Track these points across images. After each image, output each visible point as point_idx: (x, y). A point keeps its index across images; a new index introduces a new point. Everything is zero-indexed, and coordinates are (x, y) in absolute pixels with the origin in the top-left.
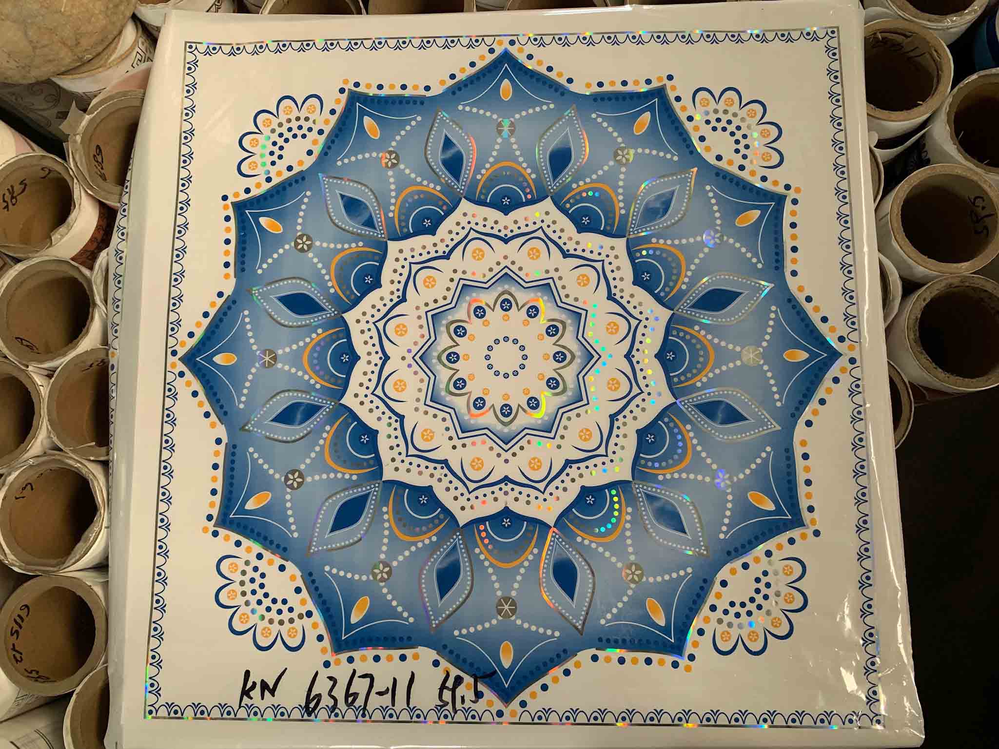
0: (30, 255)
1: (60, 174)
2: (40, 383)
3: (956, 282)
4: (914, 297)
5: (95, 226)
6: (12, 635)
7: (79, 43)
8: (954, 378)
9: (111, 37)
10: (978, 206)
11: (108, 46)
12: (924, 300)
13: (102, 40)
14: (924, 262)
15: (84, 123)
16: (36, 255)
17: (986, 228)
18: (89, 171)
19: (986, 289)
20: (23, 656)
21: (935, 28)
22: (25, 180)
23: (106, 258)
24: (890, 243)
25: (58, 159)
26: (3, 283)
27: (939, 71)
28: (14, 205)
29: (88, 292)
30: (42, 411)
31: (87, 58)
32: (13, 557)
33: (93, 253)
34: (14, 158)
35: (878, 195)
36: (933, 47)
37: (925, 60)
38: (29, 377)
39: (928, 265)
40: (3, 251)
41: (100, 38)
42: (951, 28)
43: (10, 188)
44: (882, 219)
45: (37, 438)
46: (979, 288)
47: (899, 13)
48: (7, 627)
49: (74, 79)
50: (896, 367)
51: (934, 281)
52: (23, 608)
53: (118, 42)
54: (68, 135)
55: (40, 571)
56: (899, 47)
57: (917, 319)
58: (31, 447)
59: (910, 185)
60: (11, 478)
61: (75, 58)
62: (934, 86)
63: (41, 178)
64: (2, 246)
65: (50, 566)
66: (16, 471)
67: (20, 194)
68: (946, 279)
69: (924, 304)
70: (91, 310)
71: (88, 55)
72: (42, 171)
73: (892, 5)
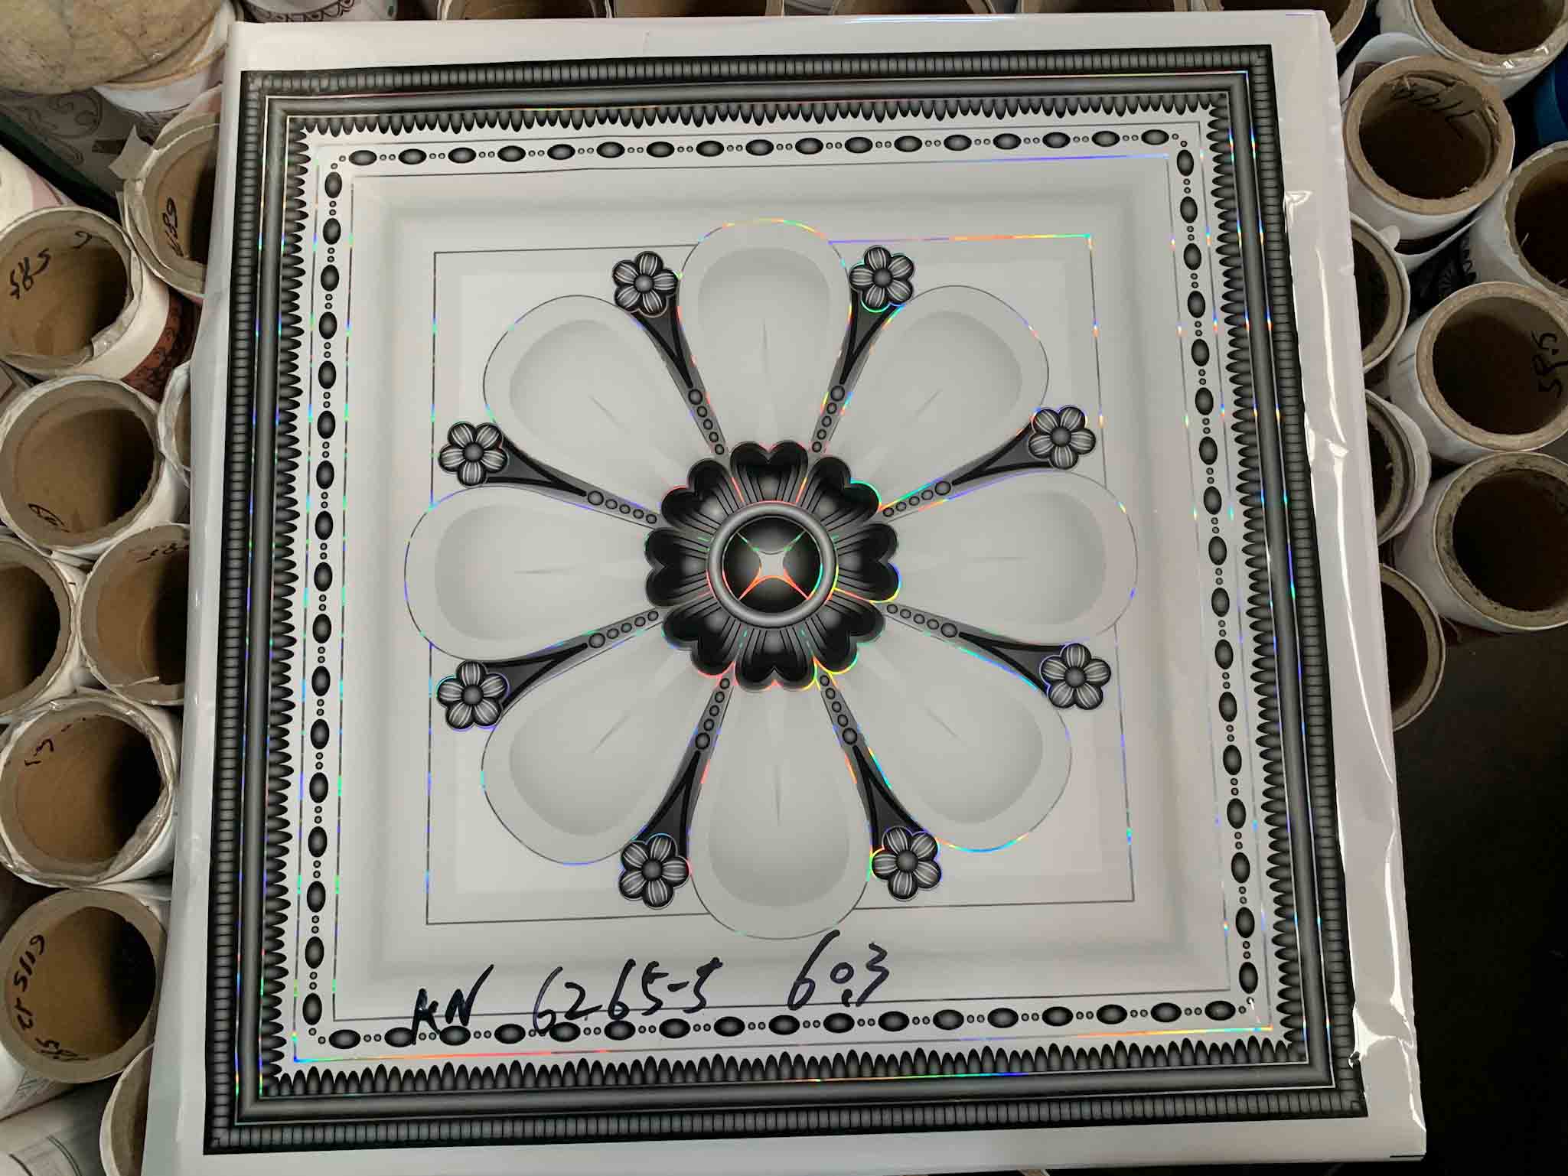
0: (57, 371)
1: (107, 241)
2: (69, 580)
3: (1511, 463)
4: (1448, 483)
5: (163, 325)
7: (145, 32)
8: (1502, 610)
9: (196, 25)
10: (1547, 349)
11: (190, 39)
12: (1463, 489)
13: (182, 30)
14: (1466, 430)
16: (68, 372)
17: (1557, 382)
18: (155, 239)
19: (1554, 475)
20: (34, 1021)
21: (1486, 72)
22: (47, 250)
23: (184, 378)
24: (1416, 400)
25: (105, 218)
26: (10, 417)
27: (1495, 140)
28: (27, 289)
29: (151, 436)
30: (72, 624)
31: (156, 58)
32: (21, 859)
33: (156, 373)
34: (31, 213)
35: (1399, 325)
36: (1488, 102)
37: (1473, 122)
38: (52, 569)
39: (1472, 437)
40: (13, 365)
41: (180, 26)
42: (1514, 75)
43: (23, 261)
44: (1404, 361)
45: (63, 668)
46: (1542, 473)
47: (1437, 47)
48: (9, 972)
49: (133, 90)
50: (1420, 590)
51: (1479, 461)
52: (34, 940)
53: (208, 33)
54: (123, 181)
55: (67, 881)
56: (1434, 100)
57: (1451, 521)
58: (53, 683)
59: (1448, 313)
60: (19, 732)
61: (140, 57)
62: (1487, 163)
63: (75, 247)
64: (11, 356)
65: (82, 874)
66: (27, 721)
67: (38, 272)
68: (1497, 457)
69: (1462, 496)
70: (155, 463)
71: (158, 52)
72: (76, 237)
73: (1425, 33)
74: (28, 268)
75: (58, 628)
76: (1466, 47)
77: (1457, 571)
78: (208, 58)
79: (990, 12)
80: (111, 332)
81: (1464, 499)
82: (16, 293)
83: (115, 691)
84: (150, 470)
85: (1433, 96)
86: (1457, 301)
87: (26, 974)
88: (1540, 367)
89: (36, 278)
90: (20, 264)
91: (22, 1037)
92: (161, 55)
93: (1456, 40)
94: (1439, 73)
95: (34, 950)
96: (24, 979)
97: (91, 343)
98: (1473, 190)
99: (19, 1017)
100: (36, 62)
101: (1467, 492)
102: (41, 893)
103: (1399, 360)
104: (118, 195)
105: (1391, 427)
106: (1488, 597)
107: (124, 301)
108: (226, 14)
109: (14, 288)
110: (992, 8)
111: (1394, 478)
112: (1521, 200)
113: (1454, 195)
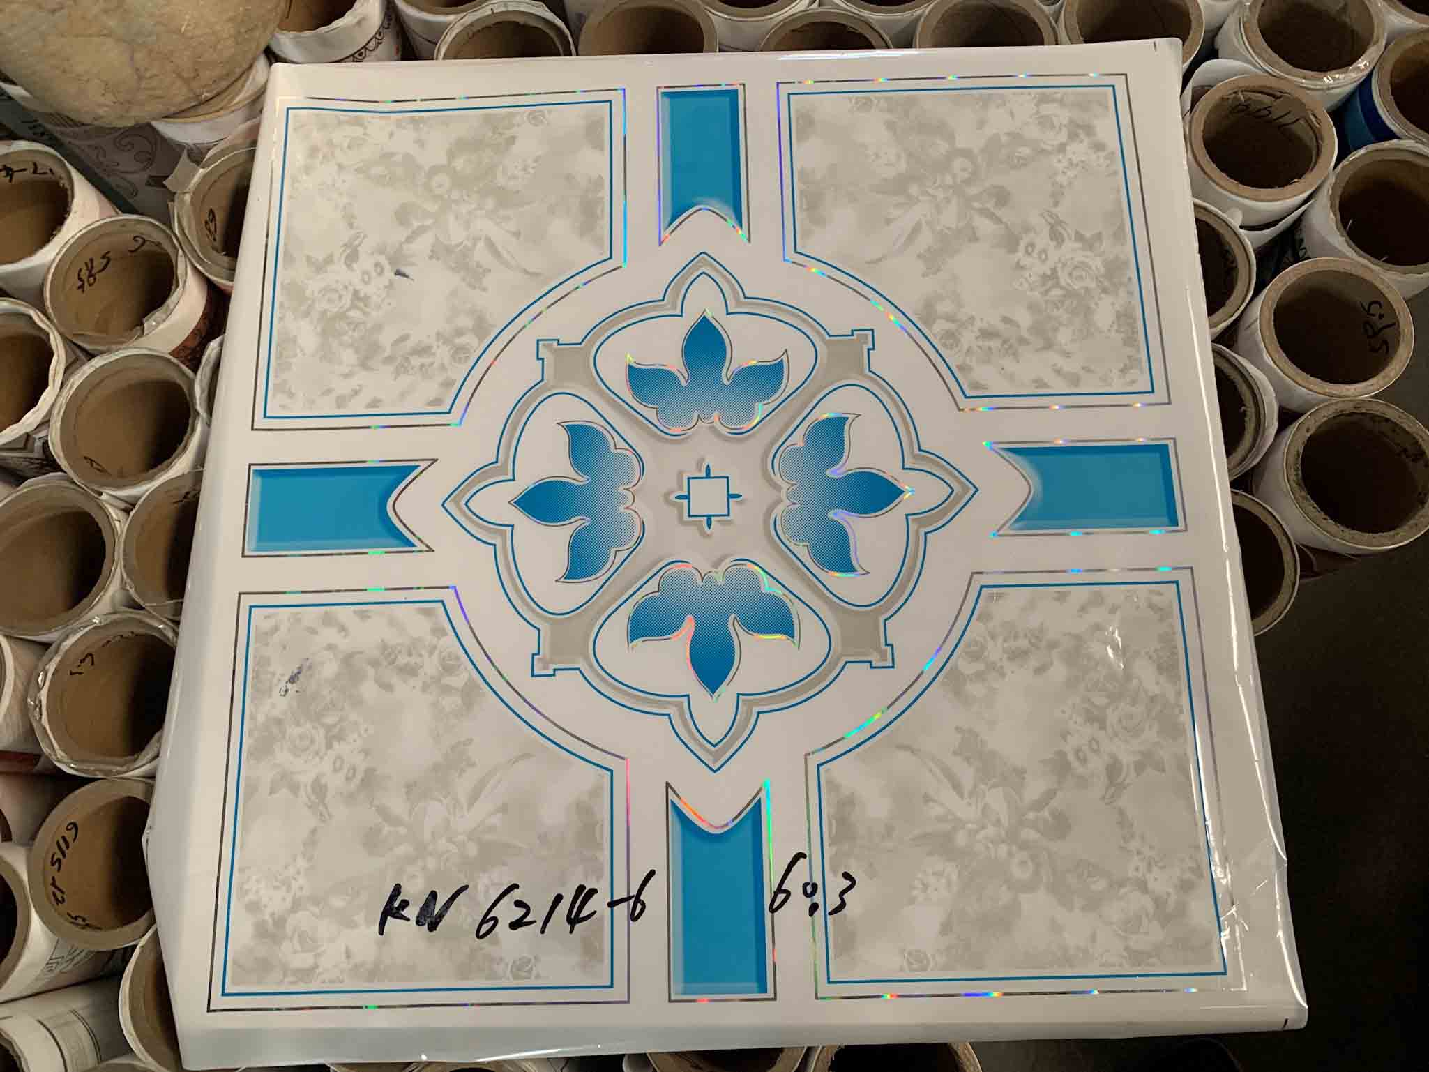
0: (114, 347)
1: (159, 244)
2: (114, 516)
3: (1349, 407)
4: (1296, 425)
5: (201, 314)
6: (53, 864)
7: (198, 75)
8: (1348, 533)
9: (238, 71)
10: (1373, 315)
11: (233, 83)
12: (1308, 431)
13: (228, 75)
14: (1307, 381)
15: (196, 179)
16: (119, 346)
17: (1386, 343)
18: (199, 240)
19: (1388, 417)
20: (65, 896)
21: (1312, 87)
22: (109, 252)
23: (217, 349)
24: (1262, 358)
25: (157, 223)
26: (73, 383)
27: (1320, 141)
28: (90, 285)
29: (188, 397)
30: (116, 554)
31: (206, 97)
32: (63, 754)
33: (194, 351)
34: (97, 221)
35: (1248, 291)
36: (1310, 110)
37: (1300, 129)
38: (102, 508)
39: (1311, 386)
40: (76, 342)
41: (224, 72)
42: (1333, 88)
43: (88, 261)
44: (1249, 326)
45: (107, 590)
46: (1379, 416)
47: (1266, 68)
48: (47, 852)
49: (185, 123)
50: (1275, 514)
51: (1321, 406)
52: (69, 827)
53: (248, 77)
54: (175, 193)
55: (101, 771)
56: (1267, 112)
57: (1298, 455)
58: (98, 602)
59: (1285, 284)
60: (68, 644)
61: (191, 95)
62: (1313, 160)
63: (132, 252)
64: (74, 335)
65: (113, 764)
66: (75, 634)
67: (100, 271)
68: (1337, 402)
69: (1308, 435)
70: (190, 421)
71: (207, 92)
72: (135, 243)
73: (1256, 58)
74: (92, 267)
75: (104, 556)
76: (1290, 67)
77: (1307, 499)
78: (246, 99)
79: (888, 48)
80: (158, 314)
81: (1309, 438)
82: (81, 287)
83: (148, 609)
84: (187, 424)
85: (1265, 108)
86: (1291, 274)
87: (61, 857)
88: (1370, 333)
89: (97, 276)
90: (86, 264)
91: (55, 910)
92: (209, 95)
93: (1281, 60)
94: (1271, 88)
95: (69, 835)
96: (59, 860)
97: (142, 324)
98: (1302, 180)
99: (54, 894)
100: (109, 100)
101: (1311, 432)
102: (77, 782)
103: (1247, 325)
104: (170, 204)
105: (1242, 375)
106: (1335, 521)
107: (170, 289)
108: (262, 62)
109: (80, 283)
110: (890, 44)
111: (1247, 419)
112: (1343, 193)
113: (1287, 185)
